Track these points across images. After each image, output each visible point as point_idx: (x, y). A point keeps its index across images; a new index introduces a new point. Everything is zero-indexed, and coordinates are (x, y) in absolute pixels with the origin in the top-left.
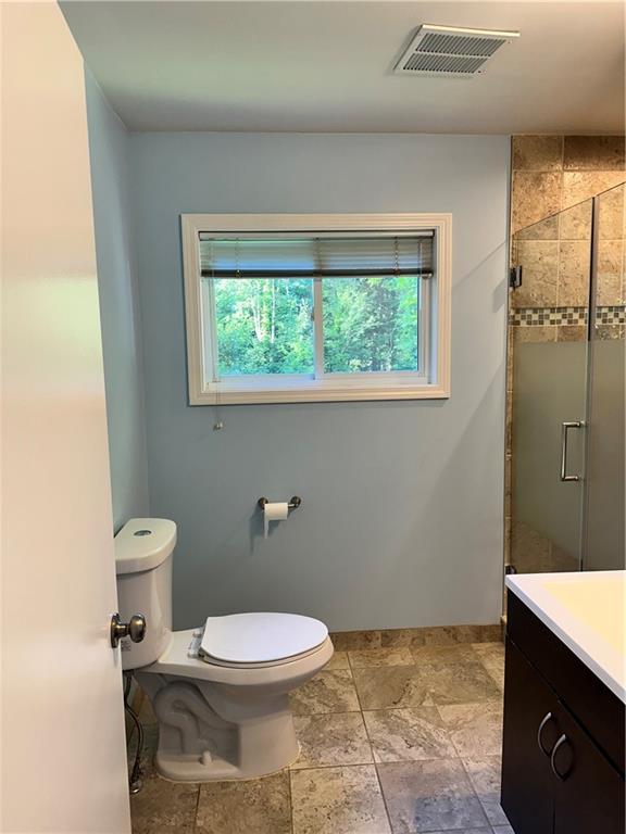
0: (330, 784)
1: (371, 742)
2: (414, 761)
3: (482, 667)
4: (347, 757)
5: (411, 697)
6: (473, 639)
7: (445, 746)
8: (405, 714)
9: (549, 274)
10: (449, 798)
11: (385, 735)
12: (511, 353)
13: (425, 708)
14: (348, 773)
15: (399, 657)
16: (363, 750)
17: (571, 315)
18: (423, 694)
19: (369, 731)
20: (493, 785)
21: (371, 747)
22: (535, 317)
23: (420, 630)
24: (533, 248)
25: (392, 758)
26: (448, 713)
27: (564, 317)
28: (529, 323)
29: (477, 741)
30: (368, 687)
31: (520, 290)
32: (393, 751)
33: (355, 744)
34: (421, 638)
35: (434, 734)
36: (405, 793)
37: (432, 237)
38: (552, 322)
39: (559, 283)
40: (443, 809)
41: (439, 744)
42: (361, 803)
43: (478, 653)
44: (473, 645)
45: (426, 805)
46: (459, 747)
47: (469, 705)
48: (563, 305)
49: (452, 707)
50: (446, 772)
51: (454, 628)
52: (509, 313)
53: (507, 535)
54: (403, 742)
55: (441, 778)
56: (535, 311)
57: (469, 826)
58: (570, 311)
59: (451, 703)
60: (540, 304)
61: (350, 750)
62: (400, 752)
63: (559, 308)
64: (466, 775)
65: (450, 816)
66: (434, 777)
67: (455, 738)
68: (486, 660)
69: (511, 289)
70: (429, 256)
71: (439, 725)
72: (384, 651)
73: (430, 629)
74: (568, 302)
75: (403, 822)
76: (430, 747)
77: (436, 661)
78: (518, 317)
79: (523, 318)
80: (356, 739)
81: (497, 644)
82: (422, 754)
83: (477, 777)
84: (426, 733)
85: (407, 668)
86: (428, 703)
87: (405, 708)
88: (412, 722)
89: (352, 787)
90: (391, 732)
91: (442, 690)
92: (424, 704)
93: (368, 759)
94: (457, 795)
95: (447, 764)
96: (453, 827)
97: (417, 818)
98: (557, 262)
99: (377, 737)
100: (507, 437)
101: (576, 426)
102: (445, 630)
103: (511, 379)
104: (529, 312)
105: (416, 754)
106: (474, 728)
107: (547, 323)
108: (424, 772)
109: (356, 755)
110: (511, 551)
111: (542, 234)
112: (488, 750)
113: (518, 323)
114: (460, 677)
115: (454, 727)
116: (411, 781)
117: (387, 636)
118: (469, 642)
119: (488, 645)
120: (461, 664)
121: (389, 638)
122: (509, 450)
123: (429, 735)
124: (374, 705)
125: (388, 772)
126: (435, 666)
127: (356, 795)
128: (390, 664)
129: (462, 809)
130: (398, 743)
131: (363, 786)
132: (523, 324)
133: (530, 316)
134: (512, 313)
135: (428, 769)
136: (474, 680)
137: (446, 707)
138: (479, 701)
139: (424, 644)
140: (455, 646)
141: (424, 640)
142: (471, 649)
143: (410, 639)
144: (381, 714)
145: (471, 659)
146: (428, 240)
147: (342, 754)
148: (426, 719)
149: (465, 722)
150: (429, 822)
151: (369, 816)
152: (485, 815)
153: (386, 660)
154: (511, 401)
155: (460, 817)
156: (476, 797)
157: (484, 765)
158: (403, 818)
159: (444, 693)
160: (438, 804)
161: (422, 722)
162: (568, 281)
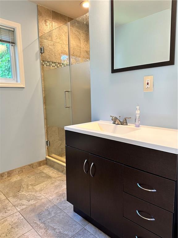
0: (3, 225)
1: (14, 206)
2: (32, 205)
3: (43, 173)
4: (7, 214)
5: (23, 188)
6: (38, 166)
7: (41, 196)
8: (23, 193)
9: (51, 52)
10: (47, 209)
11: (19, 202)
12: (42, 74)
13: (30, 189)
14: (9, 219)
15: (15, 178)
16: (12, 209)
17: (57, 65)
18: (28, 185)
19: (12, 203)
20: (59, 200)
21: (15, 207)
22: (48, 64)
23: (21, 168)
24: (46, 43)
25: (24, 207)
26: (37, 188)
27: (56, 65)
28: (47, 66)
29: (49, 191)
30: (7, 190)
31: (43, 54)
32: (23, 205)
33: (9, 209)
34: (21, 170)
35: (35, 195)
36: (33, 214)
37: (13, 31)
38: (53, 66)
39: (54, 55)
40: (47, 213)
41: (38, 197)
42: (18, 225)
43: (41, 169)
44: (39, 168)
45: (41, 214)
46: (45, 195)
47: (43, 183)
48: (55, 61)
49: (38, 185)
50: (43, 203)
51: (32, 164)
52: (40, 61)
53: (46, 131)
54: (26, 201)
55: (43, 205)
56: (48, 62)
57: (56, 213)
58: (57, 64)
59: (37, 185)
60: (49, 60)
61: (7, 211)
62: (26, 204)
63: (54, 62)
64: (50, 201)
65: (50, 213)
66: (40, 206)
67: (42, 193)
68: (44, 170)
69: (41, 54)
70: (13, 38)
71: (36, 191)
72: (9, 178)
73: (24, 167)
74: (56, 61)
75: (35, 223)
76: (36, 198)
77: (28, 175)
78: (43, 63)
79: (45, 64)
80: (8, 207)
81: (45, 165)
82: (34, 201)
83: (53, 200)
84: (33, 195)
85: (19, 180)
86: (30, 187)
87: (23, 191)
88: (27, 194)
89: (12, 222)
90: (21, 200)
91: (33, 182)
92: (29, 188)
93: (15, 211)
94: (49, 207)
95: (43, 201)
96: (52, 216)
97: (40, 219)
98: (53, 48)
99: (15, 203)
100: (43, 101)
101: (67, 91)
102: (29, 165)
103: (43, 82)
104: (46, 62)
105: (32, 202)
106: (47, 188)
107: (51, 67)
108: (36, 206)
109: (10, 211)
110: (47, 136)
111: (48, 38)
112: (53, 192)
113: (44, 65)
114: (37, 177)
115: (41, 190)
116: (33, 210)
117: (9, 173)
118: (37, 167)
119: (43, 167)
120: (36, 174)
121: (10, 174)
122: (44, 105)
123: (34, 195)
124: (11, 194)
125: (24, 211)
126: (28, 177)
127: (15, 223)
128: (13, 181)
129: (53, 210)
130: (25, 202)
131: (16, 220)
132: (45, 66)
133: (47, 64)
134: (42, 62)
135: (37, 205)
136: (42, 176)
137: (36, 186)
138: (46, 181)
139: (23, 172)
140: (33, 170)
141: (22, 171)
142: (38, 169)
143: (18, 172)
144: (15, 196)
145: (39, 172)
146: (12, 32)
147: (4, 214)
148: (31, 192)
149: (44, 188)
150: (44, 219)
151: (23, 227)
152: (60, 209)
153: (11, 181)
154: (44, 89)
155: (53, 213)
156: (55, 205)
157: (54, 196)
158: (35, 222)
159: (35, 183)
160: (45, 212)
161: (30, 193)
162: (56, 54)
